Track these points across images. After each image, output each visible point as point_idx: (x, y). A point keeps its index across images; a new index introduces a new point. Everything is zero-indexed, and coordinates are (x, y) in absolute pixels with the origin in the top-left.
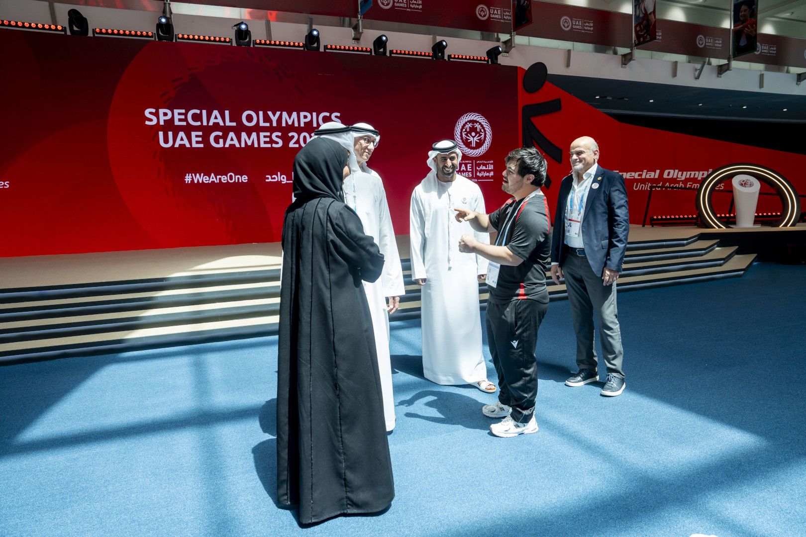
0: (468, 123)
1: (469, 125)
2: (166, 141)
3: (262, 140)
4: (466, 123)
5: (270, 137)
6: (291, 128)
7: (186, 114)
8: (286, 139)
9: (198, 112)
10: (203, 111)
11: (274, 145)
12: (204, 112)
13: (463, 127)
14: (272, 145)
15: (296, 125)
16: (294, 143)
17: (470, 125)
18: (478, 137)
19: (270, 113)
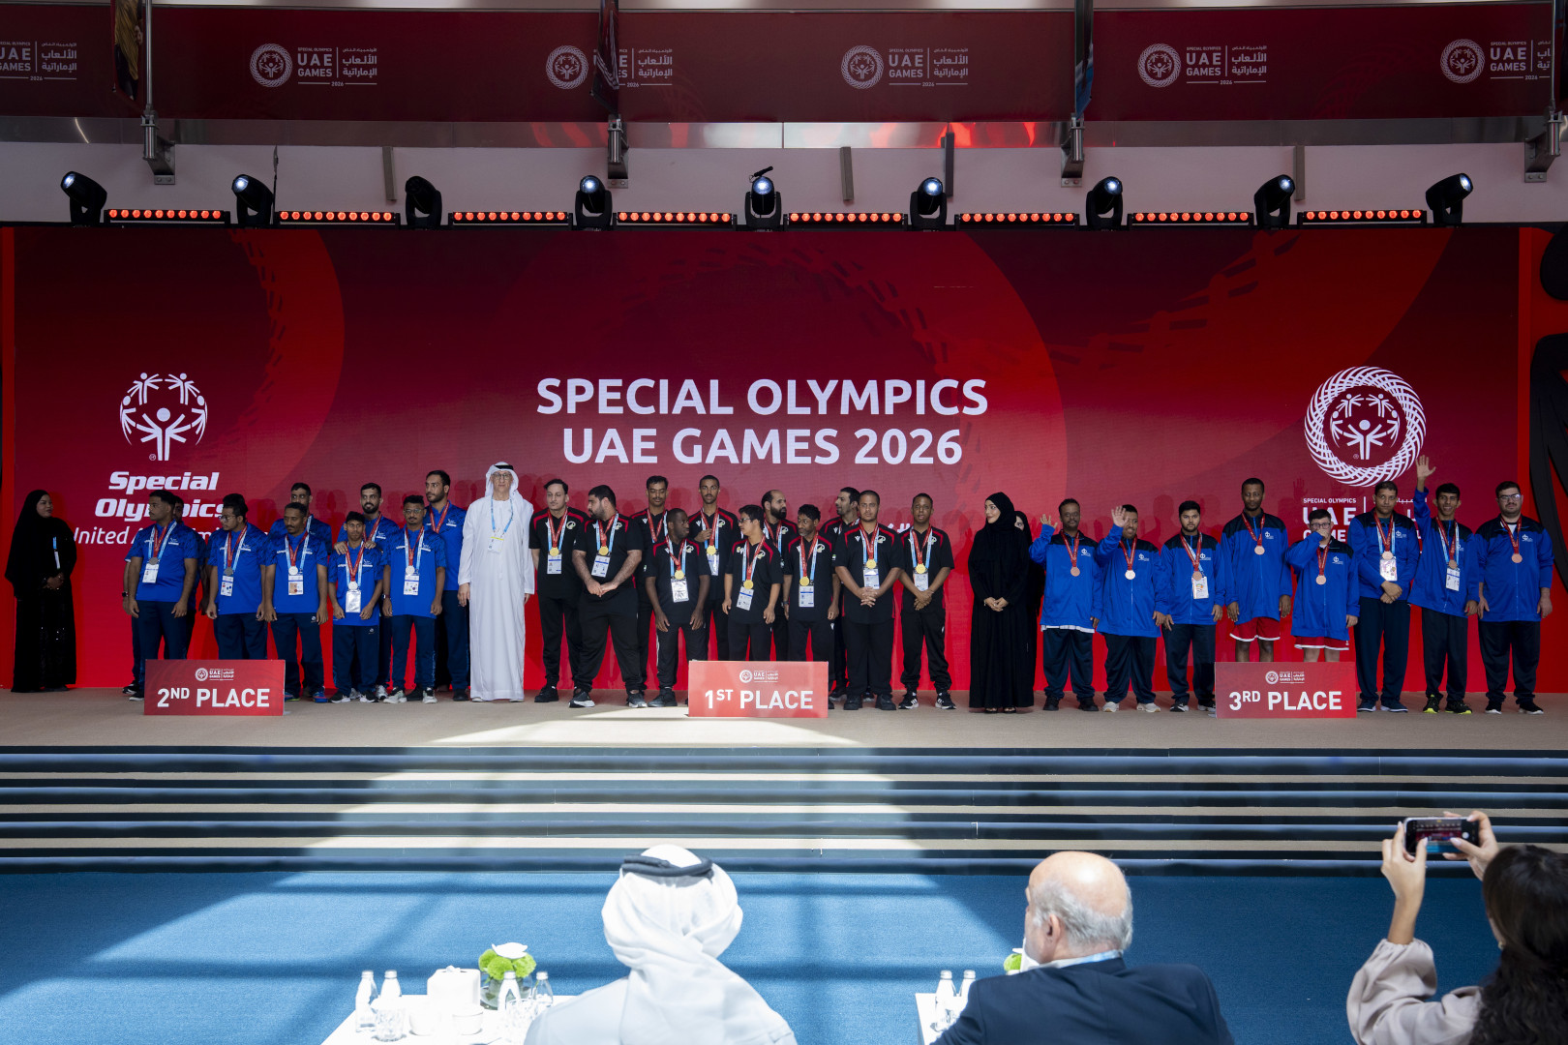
0: (1349, 396)
1: (1352, 401)
2: (578, 449)
3: (792, 446)
4: (1342, 396)
5: (811, 440)
6: (862, 418)
7: (623, 390)
8: (849, 445)
9: (650, 383)
10: (661, 381)
11: (819, 460)
12: (664, 384)
13: (1332, 408)
14: (813, 459)
15: (875, 410)
16: (867, 455)
17: (1354, 400)
18: (1377, 433)
19: (813, 384)
